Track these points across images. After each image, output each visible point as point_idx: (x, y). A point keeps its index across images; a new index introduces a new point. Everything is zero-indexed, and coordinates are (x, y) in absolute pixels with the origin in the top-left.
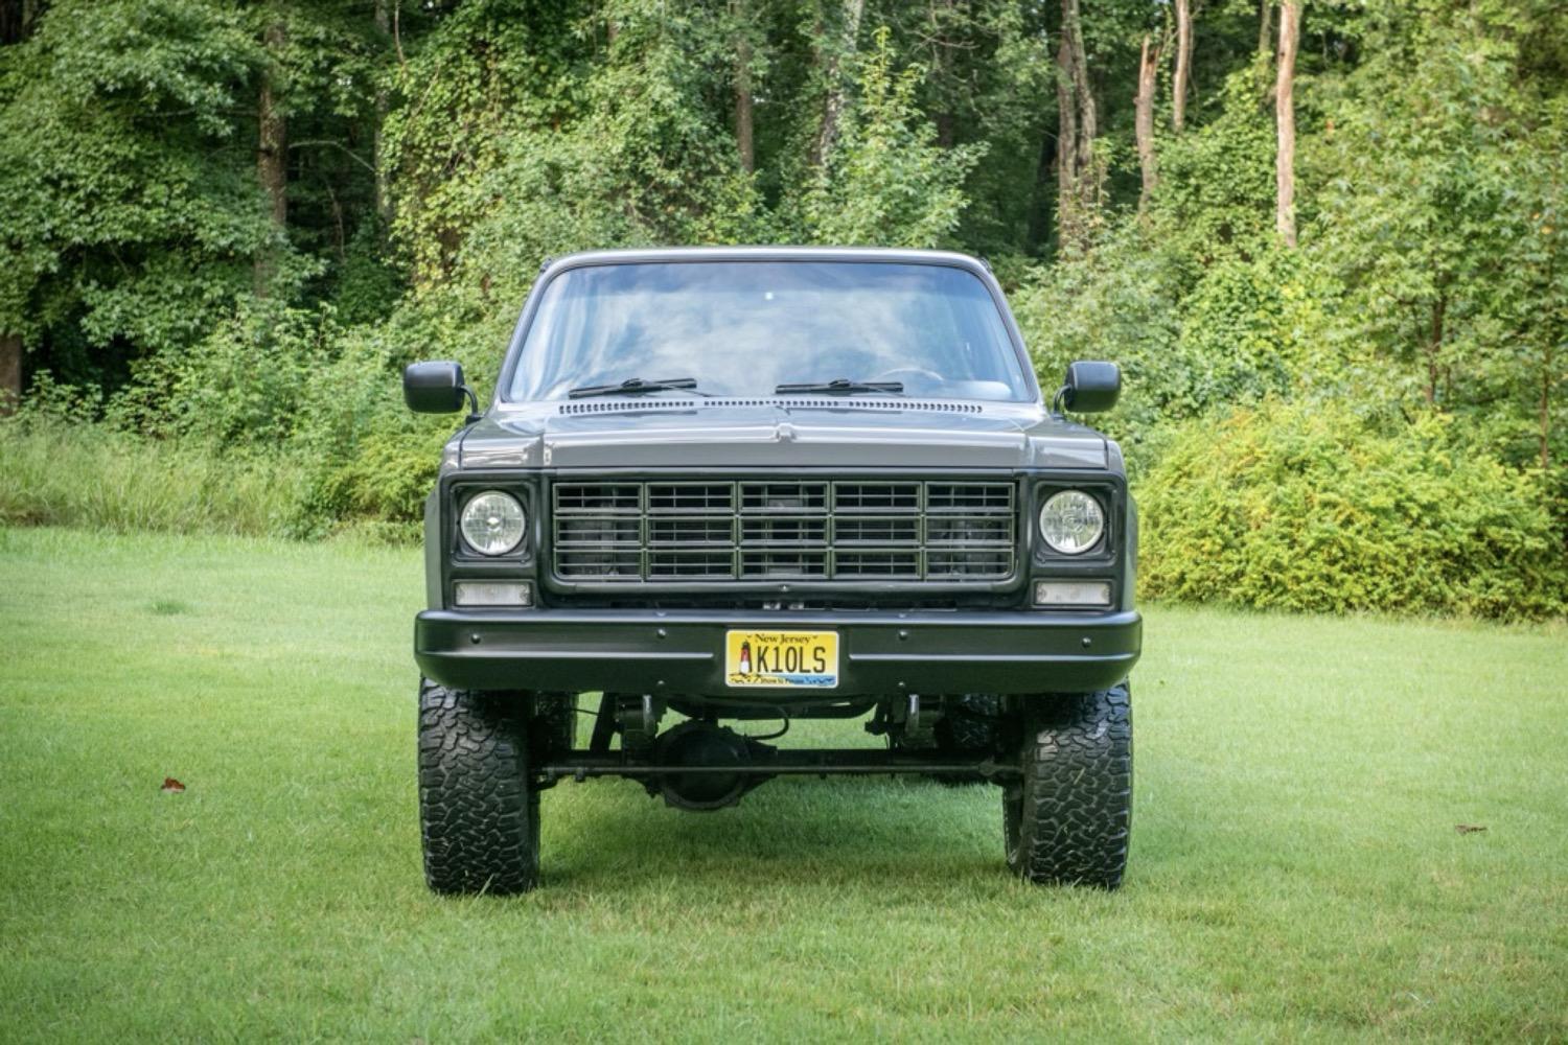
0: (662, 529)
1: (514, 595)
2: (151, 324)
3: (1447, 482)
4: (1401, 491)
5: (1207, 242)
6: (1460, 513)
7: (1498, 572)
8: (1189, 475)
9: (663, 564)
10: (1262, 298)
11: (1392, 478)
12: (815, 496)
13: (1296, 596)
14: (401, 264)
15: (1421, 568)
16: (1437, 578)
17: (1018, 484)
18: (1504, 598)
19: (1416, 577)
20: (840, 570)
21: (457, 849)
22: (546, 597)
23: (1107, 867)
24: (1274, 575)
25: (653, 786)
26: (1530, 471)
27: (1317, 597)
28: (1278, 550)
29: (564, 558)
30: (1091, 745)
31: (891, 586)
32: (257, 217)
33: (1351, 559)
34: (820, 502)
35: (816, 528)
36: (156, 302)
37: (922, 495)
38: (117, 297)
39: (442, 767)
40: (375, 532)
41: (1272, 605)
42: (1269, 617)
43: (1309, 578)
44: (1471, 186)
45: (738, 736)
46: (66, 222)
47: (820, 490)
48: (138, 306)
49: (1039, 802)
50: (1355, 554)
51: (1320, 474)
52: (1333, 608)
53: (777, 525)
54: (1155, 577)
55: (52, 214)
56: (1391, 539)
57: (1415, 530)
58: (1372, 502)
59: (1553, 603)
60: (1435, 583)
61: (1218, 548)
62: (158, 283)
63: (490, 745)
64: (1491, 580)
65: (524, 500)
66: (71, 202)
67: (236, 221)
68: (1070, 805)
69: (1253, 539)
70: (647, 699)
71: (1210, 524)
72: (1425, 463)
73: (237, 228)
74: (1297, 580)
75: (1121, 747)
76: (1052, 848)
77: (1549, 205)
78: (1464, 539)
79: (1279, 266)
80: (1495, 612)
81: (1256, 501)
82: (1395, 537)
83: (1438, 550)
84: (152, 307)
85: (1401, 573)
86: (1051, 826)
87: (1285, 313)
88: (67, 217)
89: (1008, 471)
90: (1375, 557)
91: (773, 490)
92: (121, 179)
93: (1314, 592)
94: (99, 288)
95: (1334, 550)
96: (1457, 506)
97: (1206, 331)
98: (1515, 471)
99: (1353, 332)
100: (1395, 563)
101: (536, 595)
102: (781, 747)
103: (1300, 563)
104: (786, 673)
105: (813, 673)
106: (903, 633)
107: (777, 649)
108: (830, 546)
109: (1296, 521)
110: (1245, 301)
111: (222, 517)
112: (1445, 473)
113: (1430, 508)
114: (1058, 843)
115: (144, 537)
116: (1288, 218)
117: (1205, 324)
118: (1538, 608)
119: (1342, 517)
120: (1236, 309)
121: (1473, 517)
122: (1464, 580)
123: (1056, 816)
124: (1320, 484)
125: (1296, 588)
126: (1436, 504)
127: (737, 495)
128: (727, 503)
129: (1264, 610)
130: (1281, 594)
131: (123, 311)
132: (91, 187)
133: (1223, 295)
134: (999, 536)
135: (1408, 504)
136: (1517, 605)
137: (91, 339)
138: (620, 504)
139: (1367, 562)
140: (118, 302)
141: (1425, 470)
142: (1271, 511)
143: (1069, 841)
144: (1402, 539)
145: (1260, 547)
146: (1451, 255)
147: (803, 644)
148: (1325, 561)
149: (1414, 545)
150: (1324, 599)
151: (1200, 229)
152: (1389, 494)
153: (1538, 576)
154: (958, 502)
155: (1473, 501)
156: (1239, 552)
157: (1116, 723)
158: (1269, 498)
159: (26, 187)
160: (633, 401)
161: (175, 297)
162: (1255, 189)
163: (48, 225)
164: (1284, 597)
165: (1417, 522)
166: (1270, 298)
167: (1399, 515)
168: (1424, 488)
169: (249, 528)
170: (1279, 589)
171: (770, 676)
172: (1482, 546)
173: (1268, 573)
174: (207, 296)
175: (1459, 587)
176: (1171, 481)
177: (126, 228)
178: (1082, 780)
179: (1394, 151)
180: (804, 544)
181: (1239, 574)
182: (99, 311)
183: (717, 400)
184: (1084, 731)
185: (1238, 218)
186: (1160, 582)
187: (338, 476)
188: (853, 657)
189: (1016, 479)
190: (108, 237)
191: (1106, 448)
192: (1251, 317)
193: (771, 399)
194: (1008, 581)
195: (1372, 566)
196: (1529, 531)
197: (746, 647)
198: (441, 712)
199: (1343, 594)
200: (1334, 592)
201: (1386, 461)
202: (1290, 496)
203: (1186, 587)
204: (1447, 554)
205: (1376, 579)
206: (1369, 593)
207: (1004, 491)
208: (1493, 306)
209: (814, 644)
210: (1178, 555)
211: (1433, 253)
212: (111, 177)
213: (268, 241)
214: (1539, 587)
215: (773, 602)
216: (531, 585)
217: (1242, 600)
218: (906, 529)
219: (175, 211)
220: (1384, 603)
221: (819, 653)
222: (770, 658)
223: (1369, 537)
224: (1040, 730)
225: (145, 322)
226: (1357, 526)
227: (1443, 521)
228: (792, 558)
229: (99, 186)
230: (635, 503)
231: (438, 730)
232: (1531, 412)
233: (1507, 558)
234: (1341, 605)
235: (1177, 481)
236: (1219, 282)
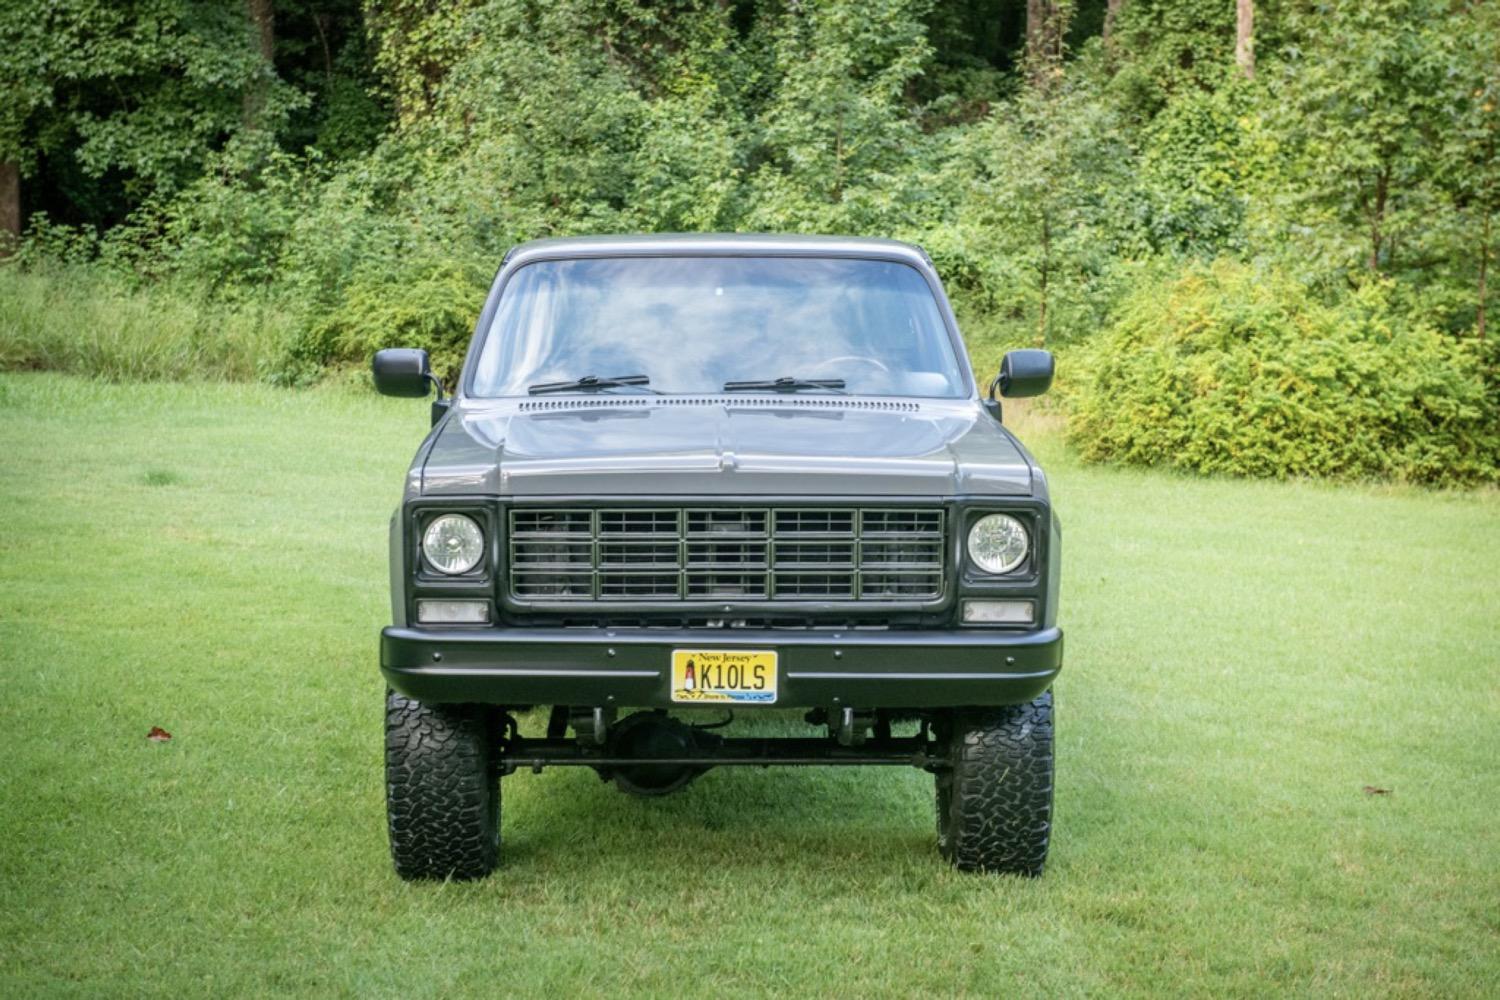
0: (611, 552)
1: (473, 612)
2: (144, 154)
3: (1387, 350)
4: (1342, 360)
5: (1168, 67)
6: (1397, 381)
7: (1434, 438)
8: (1139, 340)
9: (612, 584)
10: (1220, 130)
11: (1334, 349)
12: (756, 521)
13: (1240, 461)
14: (385, 94)
15: (1359, 435)
16: (1375, 444)
17: (947, 510)
18: (1438, 465)
19: (1354, 445)
20: (780, 590)
21: (421, 840)
22: (502, 617)
23: (1030, 856)
24: (1219, 442)
25: (606, 773)
26: (1466, 341)
27: (1260, 463)
28: (1223, 417)
29: (521, 579)
30: (1016, 745)
31: (827, 606)
32: (245, 51)
33: (1293, 426)
34: (760, 528)
35: (757, 551)
36: (149, 132)
37: (857, 520)
38: (110, 128)
39: (407, 765)
40: (358, 380)
41: (1216, 469)
42: (1213, 483)
43: (1253, 445)
44: (1416, 60)
45: (686, 726)
46: (59, 57)
47: (761, 516)
48: (131, 137)
49: (966, 798)
50: (1296, 421)
51: (1264, 344)
52: (1274, 473)
53: (720, 548)
54: (1105, 440)
55: (47, 48)
56: (1332, 407)
57: (1355, 398)
58: (1314, 371)
59: (1485, 468)
60: (1373, 449)
61: (1165, 414)
62: (150, 114)
63: (452, 744)
64: (1428, 446)
65: (482, 523)
66: (65, 37)
67: (224, 57)
68: (995, 802)
69: (1199, 406)
70: (598, 711)
71: (1158, 392)
72: (1366, 331)
73: (225, 64)
74: (1241, 447)
75: (1043, 745)
76: (978, 840)
77: (1491, 83)
78: (1401, 408)
79: (1237, 97)
80: (1429, 478)
81: (1203, 367)
82: (1335, 405)
83: (1378, 418)
84: (145, 138)
85: (1340, 440)
86: (977, 821)
87: (1242, 145)
88: (61, 52)
89: (938, 499)
90: (1316, 425)
91: (716, 516)
92: (113, 14)
93: (1256, 458)
94: (93, 119)
95: (1277, 418)
96: (1395, 374)
97: (1165, 162)
98: (1452, 339)
99: (1300, 197)
100: (1335, 430)
101: (494, 613)
102: (725, 736)
103: (1243, 430)
104: (727, 689)
105: (753, 690)
106: (838, 653)
107: (719, 667)
108: (770, 568)
109: (1241, 389)
110: (1203, 133)
111: (212, 362)
112: (1382, 340)
113: (1369, 377)
114: (983, 835)
115: (135, 388)
116: (1246, 50)
117: (1164, 154)
118: (1471, 473)
119: (1285, 386)
120: (1194, 141)
121: (1411, 386)
122: (1401, 446)
123: (982, 811)
124: (1264, 353)
125: (1239, 454)
126: (1375, 373)
127: (682, 520)
128: (673, 528)
129: (1208, 475)
130: (1225, 459)
131: (117, 142)
132: (83, 22)
133: (1182, 127)
134: (930, 559)
135: (1348, 373)
136: (1452, 471)
137: (86, 169)
138: (572, 528)
139: (1308, 430)
140: (111, 133)
141: (1366, 339)
142: (1218, 379)
143: (994, 834)
144: (1342, 408)
145: (1206, 415)
146: (1396, 127)
147: (745, 663)
148: (1267, 429)
149: (1353, 413)
150: (1266, 465)
151: (1163, 54)
152: (1330, 364)
153: (1471, 442)
154: (890, 527)
155: (1412, 370)
156: (1185, 418)
157: (1039, 724)
158: (1215, 366)
159: (22, 21)
160: (589, 399)
161: (167, 128)
162: (1215, 16)
163: (42, 60)
164: (1228, 463)
165: (1356, 391)
166: (1228, 130)
167: (1339, 384)
168: (1364, 358)
169: (237, 374)
170: (1224, 455)
171: (713, 692)
172: (1418, 413)
173: (1213, 439)
174: (197, 128)
175: (1395, 453)
176: (1122, 345)
177: (118, 61)
178: (1006, 778)
179: (1342, 24)
180: (746, 566)
181: (1186, 440)
182: (93, 142)
183: (668, 398)
184: (1009, 733)
185: (1199, 44)
186: (1110, 444)
187: (323, 324)
188: (790, 675)
189: (945, 507)
190: (100, 72)
191: (1031, 474)
192: (1209, 148)
193: (720, 398)
194: (936, 601)
195: (1313, 433)
196: (1463, 400)
197: (691, 665)
198: (406, 712)
199: (1285, 460)
200: (1275, 458)
201: (1328, 331)
202: (1235, 364)
203: (1134, 451)
204: (1385, 422)
205: (1317, 446)
206: (1309, 459)
207: (935, 517)
208: (1435, 176)
209: (753, 663)
210: (1127, 420)
211: (1379, 125)
212: (103, 12)
213: (255, 76)
214: (1473, 452)
215: (717, 620)
216: (489, 604)
217: (1188, 465)
218: (842, 552)
219: (166, 46)
220: (1323, 469)
221: (759, 670)
222: (713, 676)
223: (1310, 406)
224: (968, 732)
225: (138, 152)
226: (1299, 394)
227: (1382, 390)
228: (736, 579)
229: (91, 21)
230: (586, 528)
231: (402, 731)
232: (1470, 281)
233: (1442, 425)
234: (1282, 471)
235: (1128, 345)
236: (1178, 114)
